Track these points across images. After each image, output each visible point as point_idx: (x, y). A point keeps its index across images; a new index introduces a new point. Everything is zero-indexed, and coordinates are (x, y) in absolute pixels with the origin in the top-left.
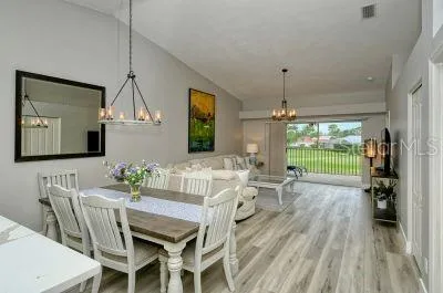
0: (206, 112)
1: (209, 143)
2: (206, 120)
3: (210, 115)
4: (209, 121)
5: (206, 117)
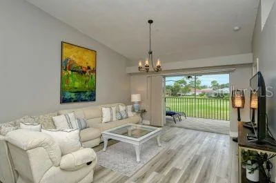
0: (85, 65)
1: (88, 93)
2: (84, 72)
3: (89, 68)
4: (87, 73)
5: (84, 69)
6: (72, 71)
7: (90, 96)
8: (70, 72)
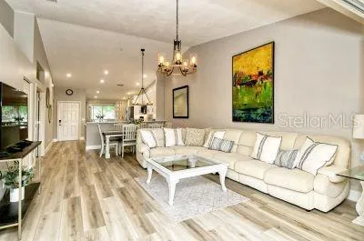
0: (255, 72)
1: (260, 111)
2: (254, 82)
3: (261, 73)
4: (259, 82)
5: (254, 78)
6: (241, 85)
7: (264, 115)
8: (239, 87)
